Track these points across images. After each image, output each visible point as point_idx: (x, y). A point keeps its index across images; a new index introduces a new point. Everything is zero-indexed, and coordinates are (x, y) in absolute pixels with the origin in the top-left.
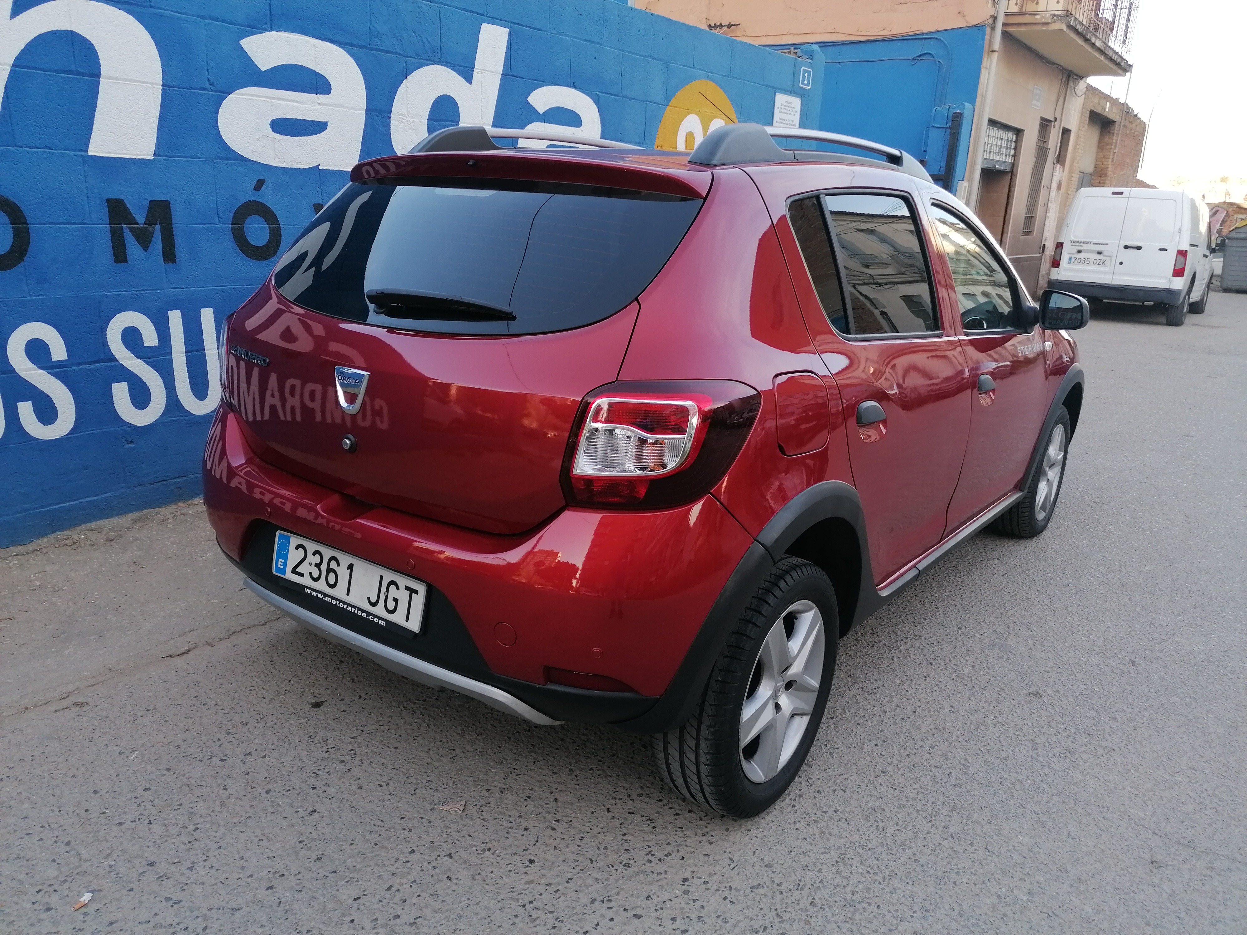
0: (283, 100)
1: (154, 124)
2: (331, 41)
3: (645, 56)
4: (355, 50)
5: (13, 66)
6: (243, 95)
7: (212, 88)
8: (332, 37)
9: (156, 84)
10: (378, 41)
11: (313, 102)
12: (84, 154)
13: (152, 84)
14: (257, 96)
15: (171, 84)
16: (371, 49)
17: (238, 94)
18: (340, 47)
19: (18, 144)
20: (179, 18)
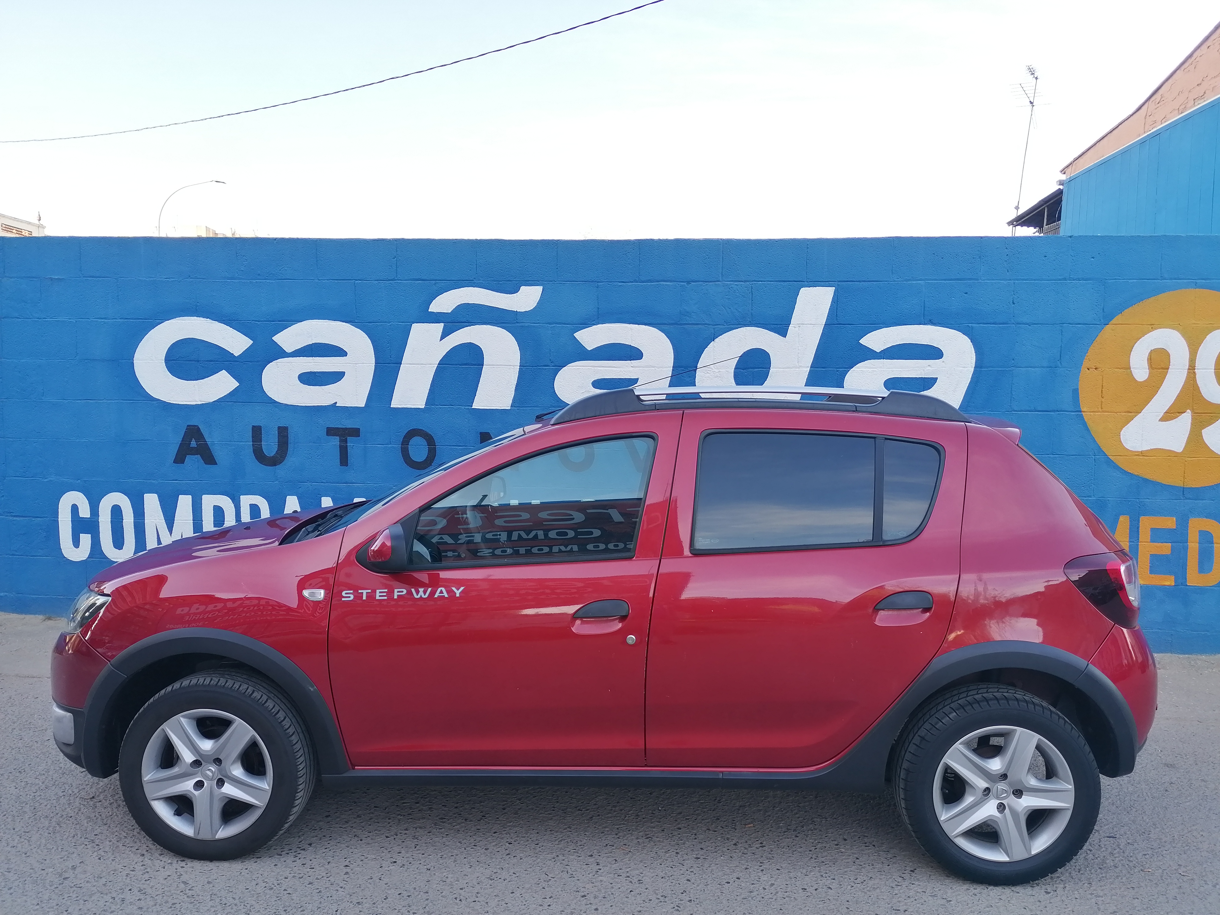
0: (603, 367)
1: (512, 389)
2: (646, 324)
3: (1060, 280)
4: (665, 327)
5: (439, 364)
6: (573, 366)
7: (552, 364)
8: (646, 321)
9: (516, 366)
10: (688, 318)
11: (627, 366)
12: (470, 407)
13: (513, 366)
14: (583, 366)
15: (525, 365)
16: (681, 324)
17: (569, 366)
18: (653, 327)
19: (436, 404)
20: (534, 326)
